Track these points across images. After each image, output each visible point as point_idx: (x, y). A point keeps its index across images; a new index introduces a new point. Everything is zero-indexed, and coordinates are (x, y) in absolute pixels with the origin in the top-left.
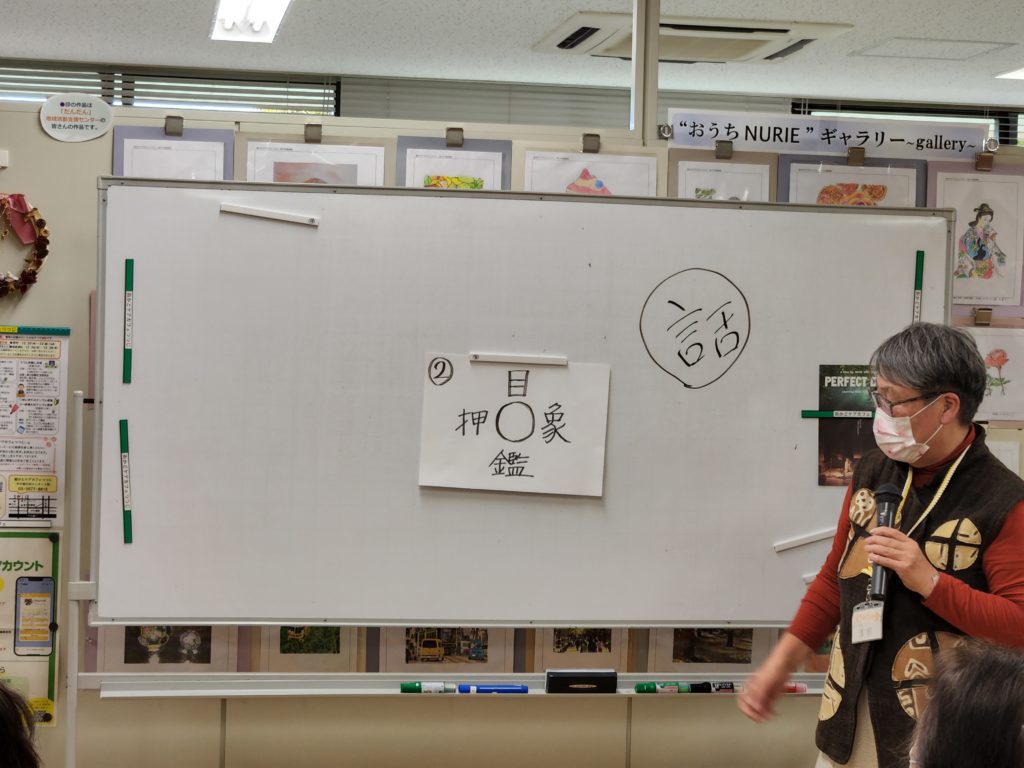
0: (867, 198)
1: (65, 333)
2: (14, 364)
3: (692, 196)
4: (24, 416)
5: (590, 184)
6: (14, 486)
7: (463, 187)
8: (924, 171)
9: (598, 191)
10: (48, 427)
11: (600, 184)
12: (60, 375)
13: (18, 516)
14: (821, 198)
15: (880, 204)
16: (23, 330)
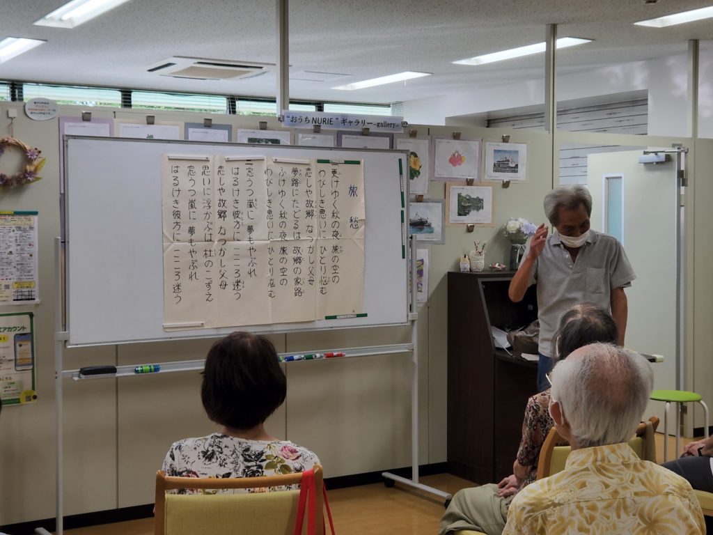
1: (35, 213)
6: (15, 286)
13: (18, 300)
16: (16, 213)
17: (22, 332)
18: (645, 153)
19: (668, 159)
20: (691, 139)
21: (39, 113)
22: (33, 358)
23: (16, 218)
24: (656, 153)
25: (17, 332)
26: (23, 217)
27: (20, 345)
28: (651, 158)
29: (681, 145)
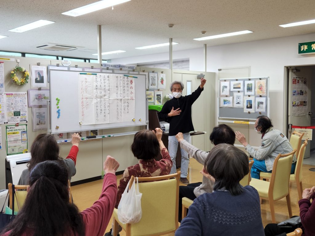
17: (23, 131)
20: (205, 72)
22: (27, 139)
25: (22, 131)
27: (23, 135)
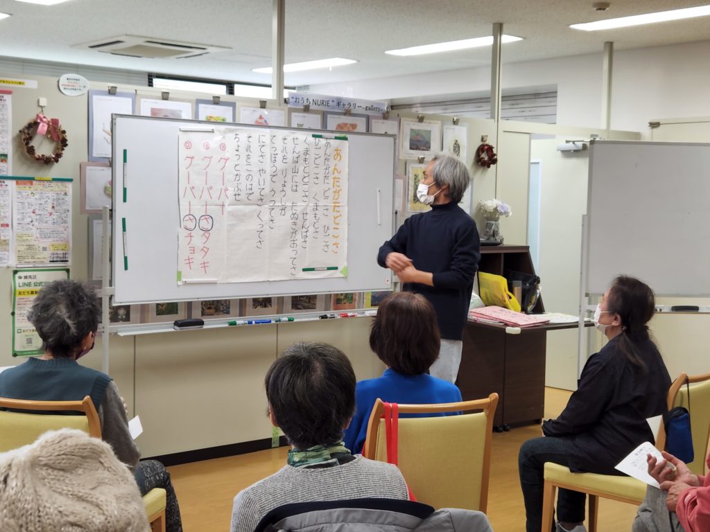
0: (351, 129)
1: (71, 180)
2: (50, 194)
3: (296, 126)
4: (55, 217)
5: (262, 121)
6: (52, 248)
7: (219, 121)
8: (368, 118)
9: (265, 124)
10: (65, 222)
11: (266, 121)
12: (69, 199)
13: (53, 261)
14: (337, 128)
15: (355, 131)
16: (54, 180)
18: (567, 142)
19: (584, 147)
20: (605, 131)
21: (71, 89)
23: (54, 184)
24: (574, 142)
26: (59, 184)
28: (570, 146)
29: (597, 136)
